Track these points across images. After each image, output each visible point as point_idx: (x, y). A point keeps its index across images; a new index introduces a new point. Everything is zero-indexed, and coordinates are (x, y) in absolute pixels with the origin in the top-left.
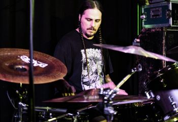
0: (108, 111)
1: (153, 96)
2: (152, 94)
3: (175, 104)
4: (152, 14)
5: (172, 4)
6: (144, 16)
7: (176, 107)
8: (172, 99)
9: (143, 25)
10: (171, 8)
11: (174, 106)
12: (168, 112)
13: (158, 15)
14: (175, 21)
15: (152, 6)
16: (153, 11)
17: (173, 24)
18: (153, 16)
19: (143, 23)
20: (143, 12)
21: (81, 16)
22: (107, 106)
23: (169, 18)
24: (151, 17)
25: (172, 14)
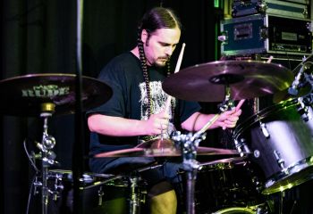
0: (189, 165)
1: (247, 151)
2: (246, 148)
3: (283, 162)
4: (237, 33)
5: (269, 17)
6: (224, 37)
7: (285, 167)
8: (279, 155)
9: (222, 51)
10: (267, 24)
11: (282, 165)
12: (271, 174)
13: (247, 35)
14: (273, 44)
15: (237, 20)
16: (238, 29)
17: (270, 49)
18: (238, 36)
19: (222, 47)
20: (222, 30)
21: (149, 37)
22: (188, 158)
23: (264, 39)
24: (235, 39)
25: (269, 33)
